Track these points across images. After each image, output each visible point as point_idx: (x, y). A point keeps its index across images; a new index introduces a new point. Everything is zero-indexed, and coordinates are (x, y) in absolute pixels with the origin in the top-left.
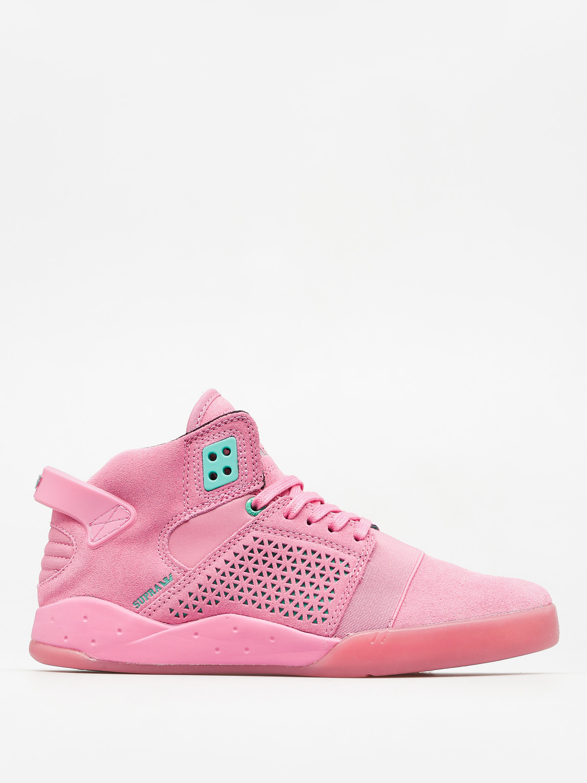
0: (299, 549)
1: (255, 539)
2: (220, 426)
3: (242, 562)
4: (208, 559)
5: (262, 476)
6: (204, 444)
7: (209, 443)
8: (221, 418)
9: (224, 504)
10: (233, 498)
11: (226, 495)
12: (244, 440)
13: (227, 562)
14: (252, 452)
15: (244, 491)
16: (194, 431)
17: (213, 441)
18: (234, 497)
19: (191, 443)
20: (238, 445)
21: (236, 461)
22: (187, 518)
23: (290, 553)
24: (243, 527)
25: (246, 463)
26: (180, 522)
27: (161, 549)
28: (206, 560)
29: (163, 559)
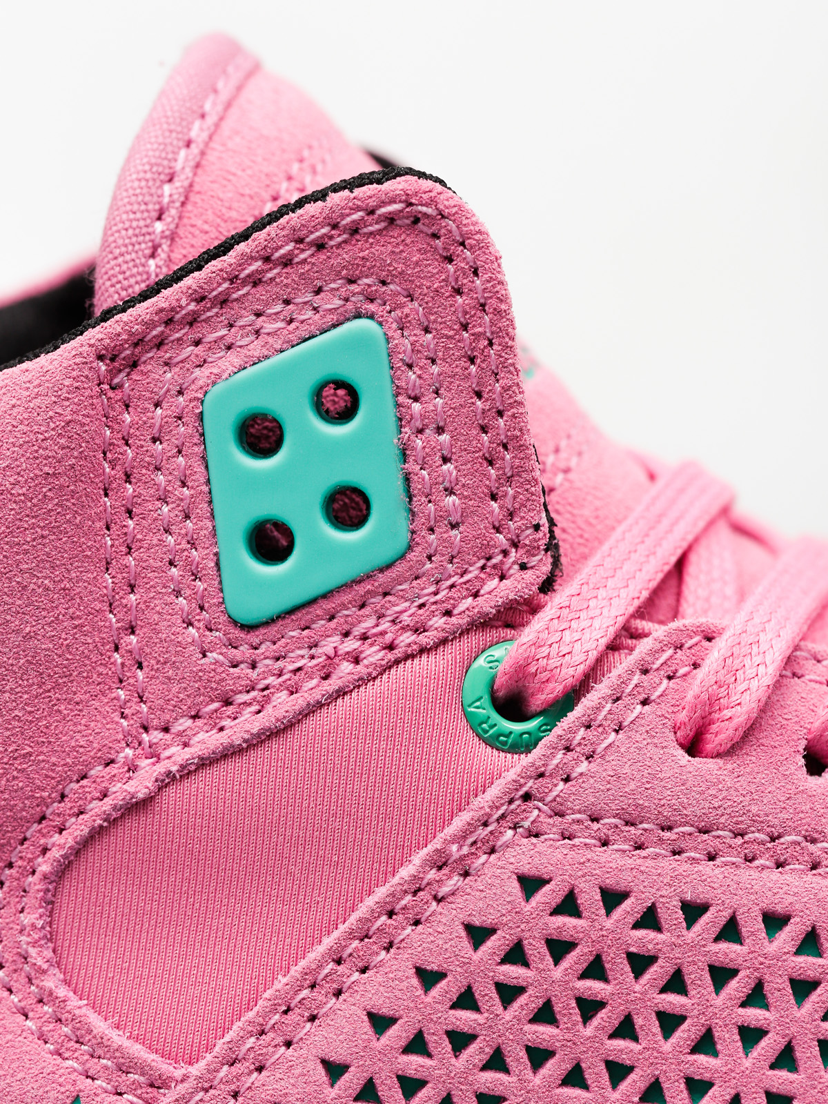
0: (774, 921)
1: (530, 884)
2: (287, 262)
3: (465, 1019)
4: (274, 1010)
5: (544, 521)
6: (206, 371)
7: (234, 359)
8: (292, 218)
9: (341, 693)
10: (391, 656)
11: (351, 645)
12: (427, 330)
13: (380, 1022)
14: (479, 395)
15: (448, 613)
16: (144, 296)
17: (256, 349)
18: (398, 653)
19: (134, 365)
20: (399, 364)
21: (395, 452)
22: (140, 786)
23: (728, 951)
24: (459, 823)
25: (446, 460)
26: (105, 811)
27: (11, 959)
28: (266, 1015)
29: (26, 1016)
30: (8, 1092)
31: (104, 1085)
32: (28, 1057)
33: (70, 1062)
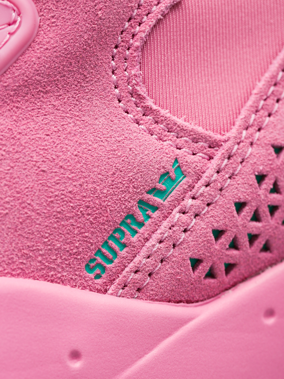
4: (261, 99)
26: (162, 10)
27: (125, 96)
28: (258, 102)
29: (138, 123)
30: (142, 162)
31: (187, 150)
32: (147, 143)
33: (167, 142)
